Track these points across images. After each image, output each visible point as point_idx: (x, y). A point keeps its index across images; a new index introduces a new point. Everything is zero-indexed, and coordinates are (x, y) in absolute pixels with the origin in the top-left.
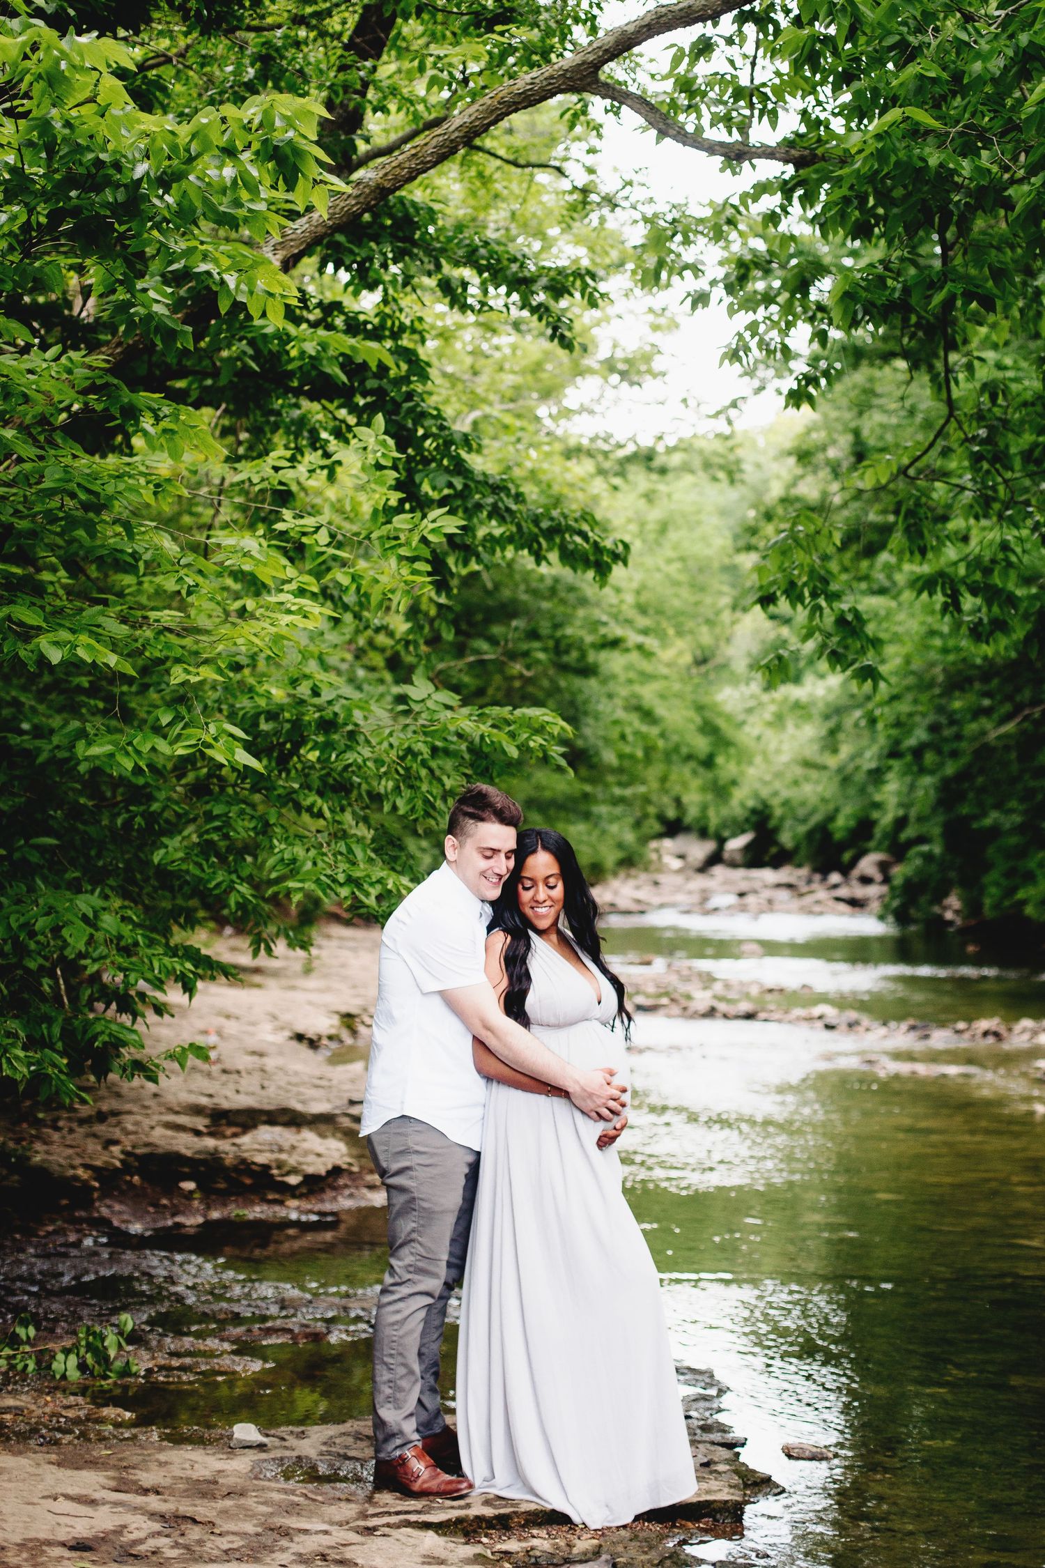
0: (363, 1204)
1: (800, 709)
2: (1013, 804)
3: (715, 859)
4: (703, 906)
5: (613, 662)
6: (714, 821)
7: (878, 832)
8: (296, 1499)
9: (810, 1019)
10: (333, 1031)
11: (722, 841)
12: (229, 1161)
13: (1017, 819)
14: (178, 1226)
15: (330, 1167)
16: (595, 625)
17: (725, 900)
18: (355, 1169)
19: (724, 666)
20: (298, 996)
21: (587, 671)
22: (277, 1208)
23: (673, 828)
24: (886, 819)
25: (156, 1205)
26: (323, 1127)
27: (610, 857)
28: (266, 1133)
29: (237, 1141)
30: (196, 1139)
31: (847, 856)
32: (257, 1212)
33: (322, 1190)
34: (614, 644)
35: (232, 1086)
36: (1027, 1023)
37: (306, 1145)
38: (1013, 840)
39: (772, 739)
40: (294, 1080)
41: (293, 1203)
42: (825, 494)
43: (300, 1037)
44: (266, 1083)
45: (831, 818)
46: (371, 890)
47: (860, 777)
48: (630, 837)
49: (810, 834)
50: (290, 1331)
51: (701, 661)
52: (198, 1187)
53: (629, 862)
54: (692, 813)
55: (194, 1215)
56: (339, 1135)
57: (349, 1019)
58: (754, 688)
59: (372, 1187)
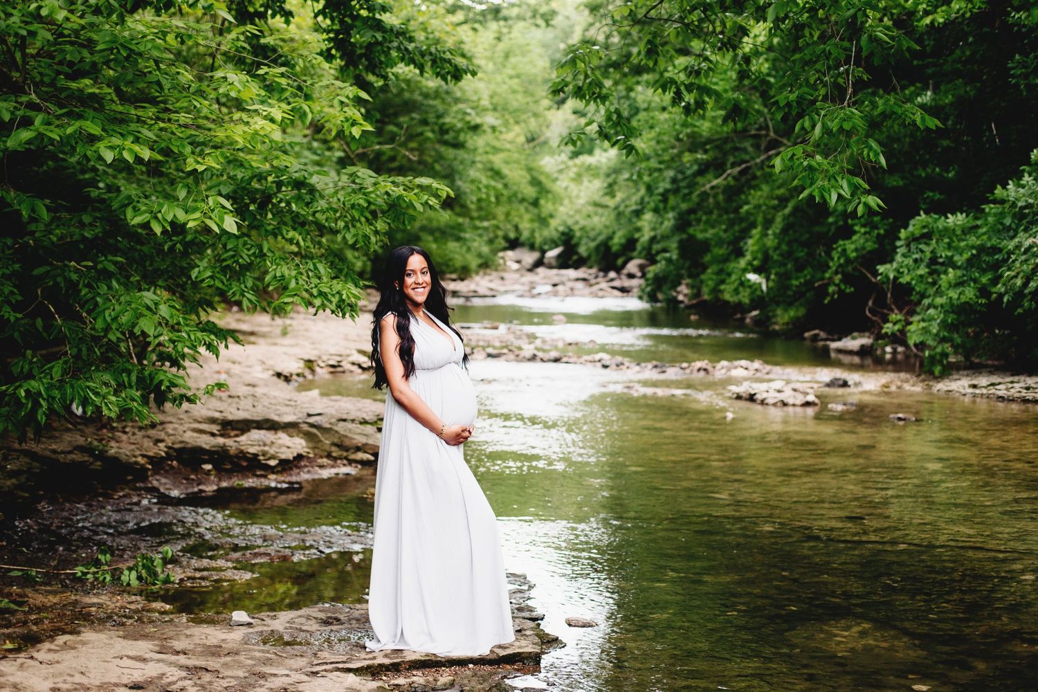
0: (316, 477)
1: (591, 171)
3: (539, 263)
4: (531, 292)
5: (475, 140)
6: (538, 240)
7: (639, 247)
8: (269, 656)
9: (592, 362)
10: (300, 371)
11: (543, 252)
12: (232, 451)
14: (201, 491)
15: (295, 455)
16: (463, 115)
17: (544, 288)
18: (311, 456)
19: (545, 143)
20: (278, 349)
21: (458, 145)
22: (262, 480)
23: (513, 244)
24: (645, 236)
25: (187, 479)
26: (291, 430)
27: (474, 263)
28: (256, 435)
29: (237, 439)
30: (212, 438)
31: (620, 261)
32: (250, 482)
33: (291, 469)
34: (476, 128)
35: (235, 406)
36: (724, 363)
37: (280, 442)
39: (574, 189)
40: (273, 401)
41: (272, 477)
43: (279, 375)
44: (256, 404)
45: (610, 238)
46: (333, 299)
47: (627, 214)
48: (485, 249)
49: (597, 248)
50: (269, 555)
51: (531, 140)
52: (214, 467)
53: (485, 265)
54: (525, 235)
55: (211, 485)
56: (301, 435)
57: (310, 363)
58: (564, 157)
59: (321, 467)
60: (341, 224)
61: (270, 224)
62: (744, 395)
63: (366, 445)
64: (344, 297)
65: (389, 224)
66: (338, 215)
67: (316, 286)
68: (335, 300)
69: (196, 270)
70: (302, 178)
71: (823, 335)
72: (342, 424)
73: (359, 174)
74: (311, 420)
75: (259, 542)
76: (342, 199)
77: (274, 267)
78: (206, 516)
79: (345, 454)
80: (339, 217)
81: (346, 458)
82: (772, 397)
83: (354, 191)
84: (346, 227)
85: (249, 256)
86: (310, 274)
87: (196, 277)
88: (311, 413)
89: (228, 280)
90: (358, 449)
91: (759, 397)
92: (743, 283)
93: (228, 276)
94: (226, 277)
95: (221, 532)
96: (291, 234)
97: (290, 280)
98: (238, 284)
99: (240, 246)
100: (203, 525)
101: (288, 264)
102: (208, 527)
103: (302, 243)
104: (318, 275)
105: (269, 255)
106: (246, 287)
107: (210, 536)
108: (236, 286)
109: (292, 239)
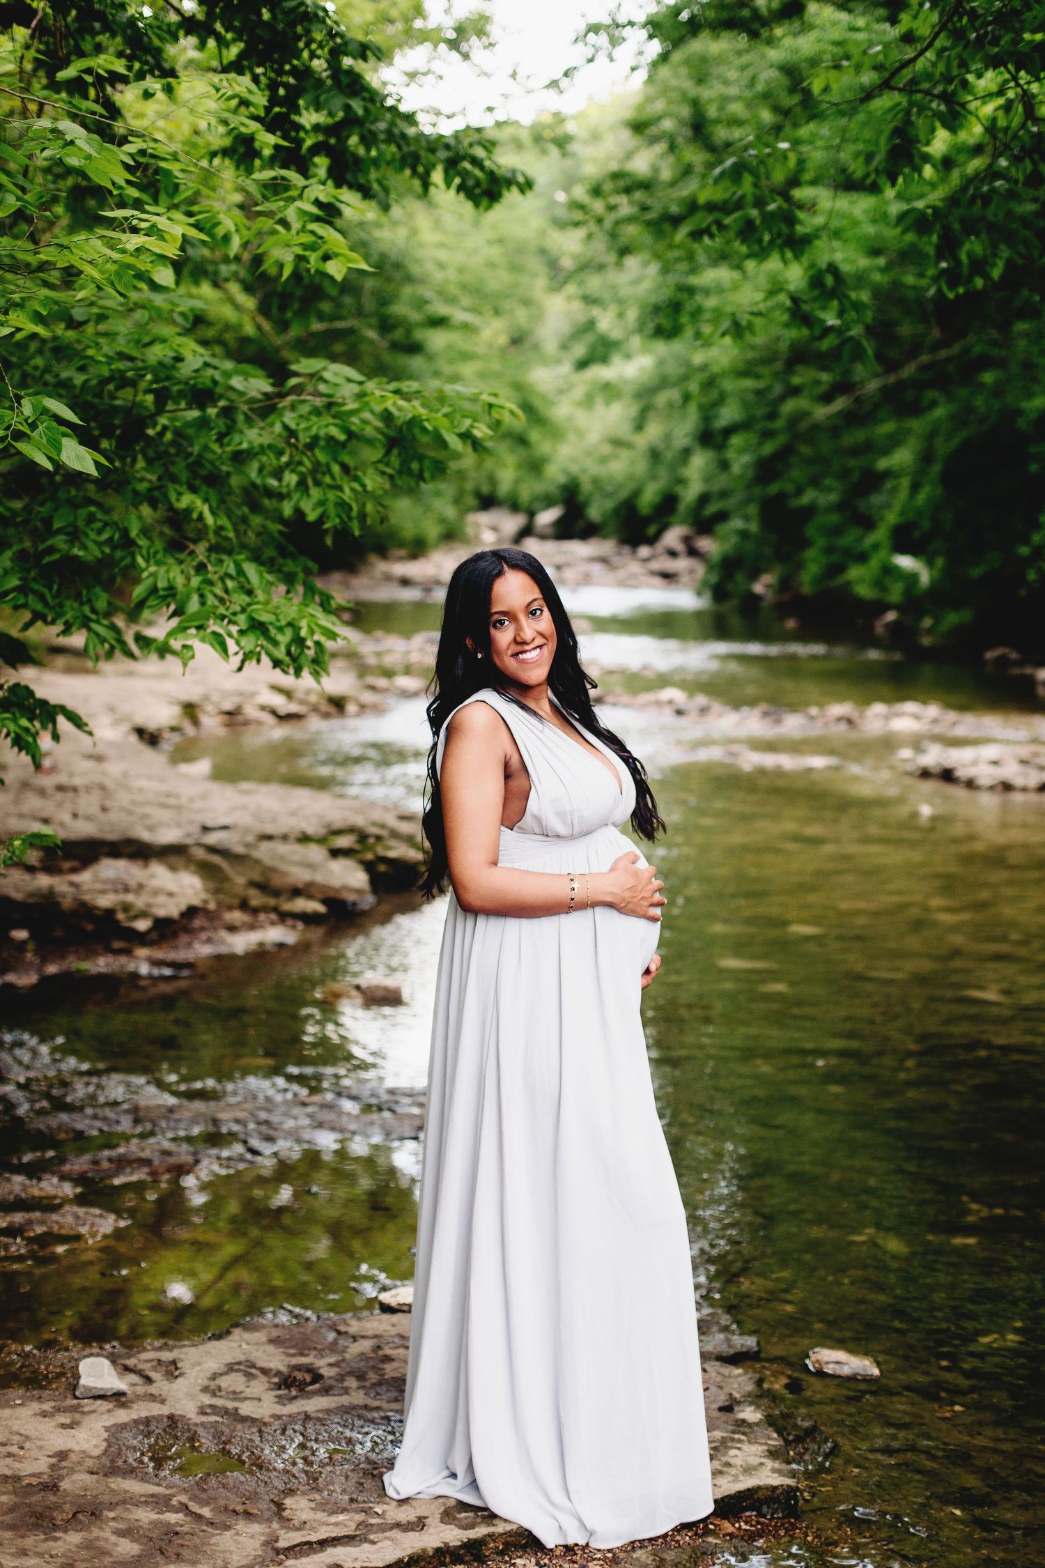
0: (223, 950)
1: (609, 391)
2: (828, 482)
3: (526, 531)
5: (437, 340)
6: (525, 495)
7: (682, 507)
8: (172, 1518)
9: (658, 704)
10: (174, 723)
11: (531, 514)
12: (67, 903)
13: (833, 497)
14: (11, 986)
15: (183, 907)
16: (421, 303)
18: (212, 906)
19: (536, 347)
20: (136, 684)
21: (414, 348)
22: (123, 960)
23: (487, 502)
24: (690, 493)
26: (174, 859)
27: (432, 531)
28: (110, 869)
29: (76, 878)
30: (27, 877)
31: (652, 530)
32: (102, 964)
33: (175, 935)
34: (439, 322)
35: (68, 807)
36: (878, 708)
37: (155, 883)
38: (834, 518)
39: (581, 418)
40: (139, 798)
41: (142, 952)
42: (656, 170)
43: (140, 732)
44: (108, 803)
45: (636, 493)
46: (279, 637)
47: (669, 456)
48: (450, 512)
49: (617, 511)
50: (147, 1162)
51: (517, 340)
52: (33, 936)
54: (504, 488)
55: (27, 972)
56: (193, 868)
57: (190, 710)
58: (566, 368)
59: (232, 929)
60: (291, 479)
61: (142, 480)
62: (933, 771)
63: (311, 885)
64: (303, 633)
65: (391, 477)
66: (284, 459)
67: (243, 610)
68: (284, 638)
70: (209, 383)
71: (1014, 656)
72: (265, 845)
73: (327, 375)
74: (211, 839)
75: (126, 1125)
77: (153, 569)
78: (18, 1052)
79: (272, 902)
80: (288, 465)
81: (275, 909)
82: (985, 774)
83: (317, 412)
84: (302, 485)
85: (99, 544)
86: (230, 584)
88: (210, 823)
89: (54, 597)
90: (296, 892)
91: (961, 773)
92: (889, 571)
93: (55, 587)
94: (50, 589)
95: (48, 1096)
96: (187, 500)
97: (188, 597)
98: (76, 605)
99: (81, 524)
100: (12, 1076)
101: (181, 562)
102: (22, 1080)
103: (210, 519)
104: (247, 586)
105: (142, 542)
106: (94, 611)
107: (26, 1106)
108: (73, 609)
109: (188, 511)
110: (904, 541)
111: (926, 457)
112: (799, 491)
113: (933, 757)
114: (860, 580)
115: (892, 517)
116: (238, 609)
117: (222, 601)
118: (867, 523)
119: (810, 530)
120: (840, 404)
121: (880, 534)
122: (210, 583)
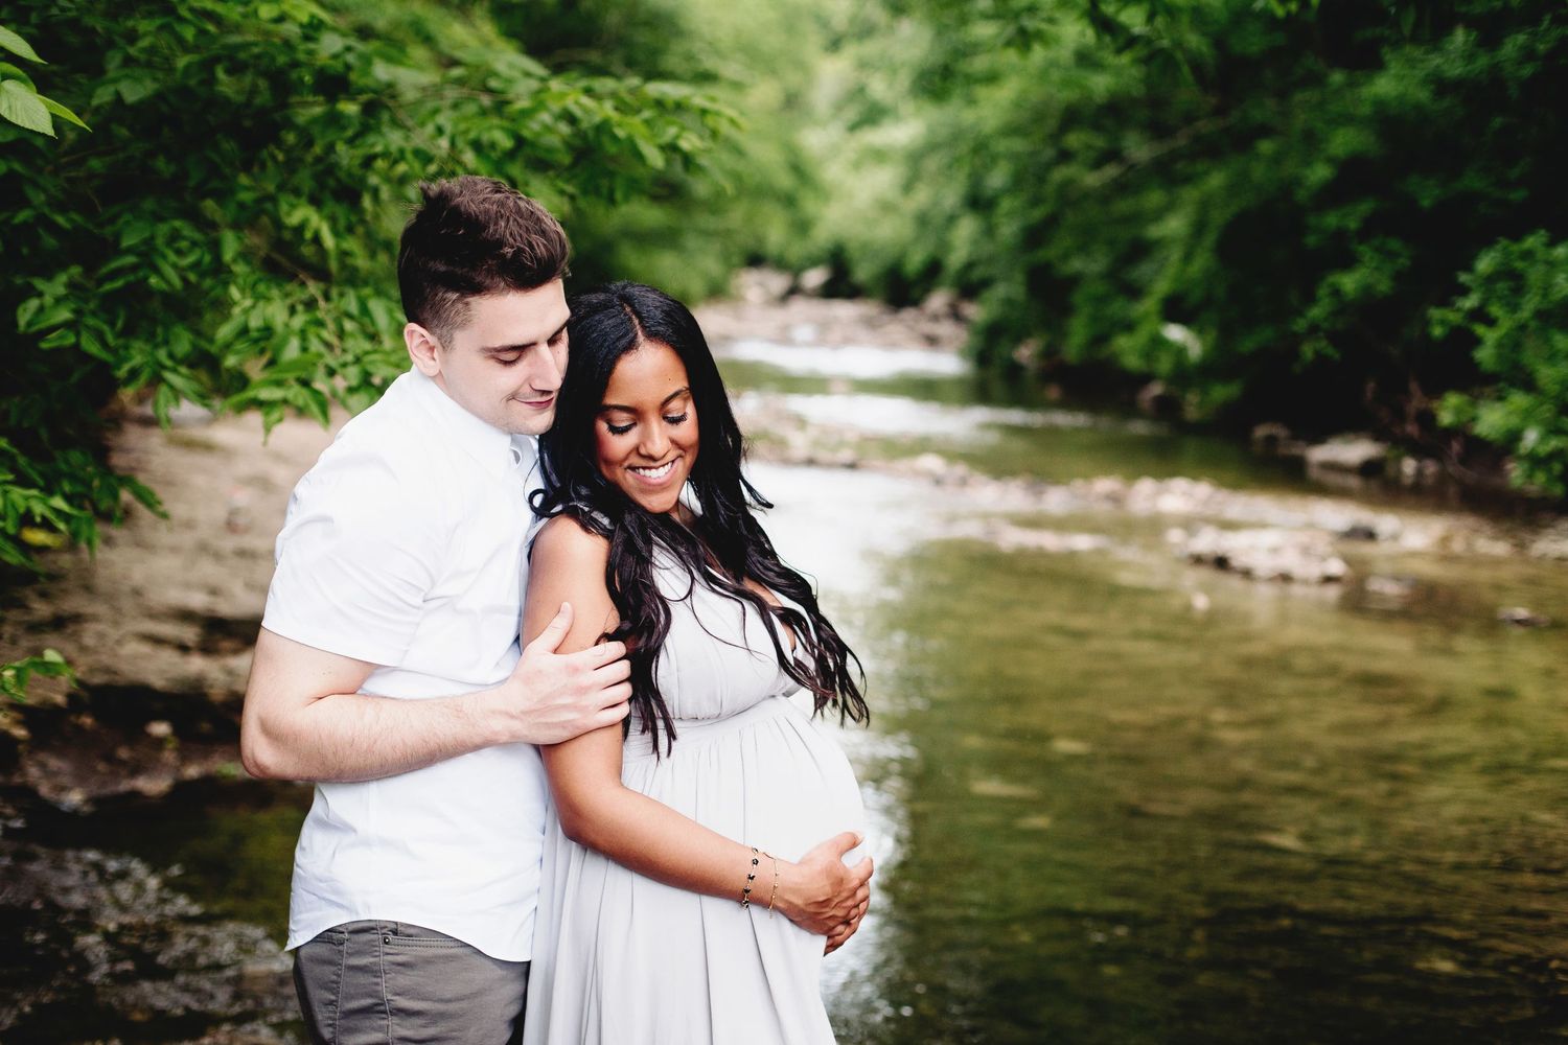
1: (879, 156)
2: (1095, 249)
3: (794, 291)
4: (784, 338)
6: (791, 255)
7: (947, 272)
11: (798, 274)
12: (215, 695)
13: (1100, 266)
14: (135, 794)
17: (804, 333)
19: (808, 110)
23: (755, 260)
24: (956, 258)
25: (110, 759)
27: (695, 288)
30: (179, 658)
31: (916, 293)
38: (1101, 288)
39: (850, 181)
47: (936, 220)
48: (716, 268)
51: (790, 102)
52: (175, 731)
53: (717, 292)
54: (772, 247)
55: (160, 776)
58: (837, 130)
62: (1205, 558)
65: (572, 198)
67: (356, 360)
69: (33, 304)
71: (1282, 434)
76: (448, 129)
77: (248, 303)
82: (1263, 563)
85: (181, 270)
86: (349, 325)
87: (30, 324)
91: (1239, 560)
92: (1158, 342)
93: (120, 324)
94: (112, 324)
95: (134, 953)
96: (300, 214)
97: (285, 341)
98: (148, 348)
99: (160, 242)
100: (101, 922)
101: (287, 295)
102: (112, 927)
103: (329, 241)
104: (371, 329)
105: (240, 268)
106: (171, 356)
107: (105, 968)
108: (142, 351)
109: (300, 229)
110: (1174, 310)
111: (1199, 228)
112: (1066, 257)
113: (1208, 541)
114: (1128, 350)
115: (1162, 287)
116: (349, 358)
117: (328, 346)
118: (1134, 292)
119: (1078, 298)
120: (1111, 171)
121: (1149, 305)
122: (320, 324)
